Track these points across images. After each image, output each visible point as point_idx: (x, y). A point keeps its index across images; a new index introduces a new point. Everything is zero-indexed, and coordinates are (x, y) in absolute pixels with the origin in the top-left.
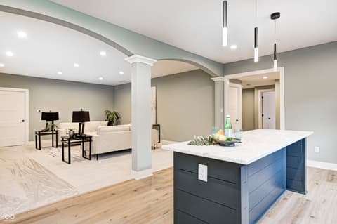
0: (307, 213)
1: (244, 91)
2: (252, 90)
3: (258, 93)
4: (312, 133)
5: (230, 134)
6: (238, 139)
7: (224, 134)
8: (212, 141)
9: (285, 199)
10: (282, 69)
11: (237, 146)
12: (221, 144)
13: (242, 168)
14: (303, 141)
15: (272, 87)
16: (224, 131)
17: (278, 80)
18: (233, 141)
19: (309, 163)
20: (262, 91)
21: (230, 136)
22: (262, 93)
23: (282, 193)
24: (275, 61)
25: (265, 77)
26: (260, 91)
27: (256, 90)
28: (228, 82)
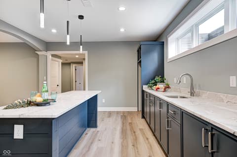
0: (97, 139)
1: (63, 64)
2: (69, 64)
3: (73, 66)
4: (100, 91)
5: (46, 96)
6: (53, 100)
7: (41, 97)
8: (30, 104)
9: (87, 134)
10: (86, 53)
11: (52, 104)
12: (38, 105)
13: (53, 121)
14: (96, 96)
15: (81, 63)
16: (42, 94)
17: (84, 59)
18: (49, 101)
19: (99, 109)
20: (76, 65)
21: (46, 98)
22: (75, 67)
23: (85, 131)
24: (81, 47)
25: (77, 56)
26: (74, 65)
27: (71, 65)
28: (50, 57)
